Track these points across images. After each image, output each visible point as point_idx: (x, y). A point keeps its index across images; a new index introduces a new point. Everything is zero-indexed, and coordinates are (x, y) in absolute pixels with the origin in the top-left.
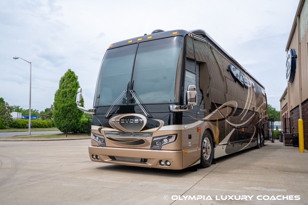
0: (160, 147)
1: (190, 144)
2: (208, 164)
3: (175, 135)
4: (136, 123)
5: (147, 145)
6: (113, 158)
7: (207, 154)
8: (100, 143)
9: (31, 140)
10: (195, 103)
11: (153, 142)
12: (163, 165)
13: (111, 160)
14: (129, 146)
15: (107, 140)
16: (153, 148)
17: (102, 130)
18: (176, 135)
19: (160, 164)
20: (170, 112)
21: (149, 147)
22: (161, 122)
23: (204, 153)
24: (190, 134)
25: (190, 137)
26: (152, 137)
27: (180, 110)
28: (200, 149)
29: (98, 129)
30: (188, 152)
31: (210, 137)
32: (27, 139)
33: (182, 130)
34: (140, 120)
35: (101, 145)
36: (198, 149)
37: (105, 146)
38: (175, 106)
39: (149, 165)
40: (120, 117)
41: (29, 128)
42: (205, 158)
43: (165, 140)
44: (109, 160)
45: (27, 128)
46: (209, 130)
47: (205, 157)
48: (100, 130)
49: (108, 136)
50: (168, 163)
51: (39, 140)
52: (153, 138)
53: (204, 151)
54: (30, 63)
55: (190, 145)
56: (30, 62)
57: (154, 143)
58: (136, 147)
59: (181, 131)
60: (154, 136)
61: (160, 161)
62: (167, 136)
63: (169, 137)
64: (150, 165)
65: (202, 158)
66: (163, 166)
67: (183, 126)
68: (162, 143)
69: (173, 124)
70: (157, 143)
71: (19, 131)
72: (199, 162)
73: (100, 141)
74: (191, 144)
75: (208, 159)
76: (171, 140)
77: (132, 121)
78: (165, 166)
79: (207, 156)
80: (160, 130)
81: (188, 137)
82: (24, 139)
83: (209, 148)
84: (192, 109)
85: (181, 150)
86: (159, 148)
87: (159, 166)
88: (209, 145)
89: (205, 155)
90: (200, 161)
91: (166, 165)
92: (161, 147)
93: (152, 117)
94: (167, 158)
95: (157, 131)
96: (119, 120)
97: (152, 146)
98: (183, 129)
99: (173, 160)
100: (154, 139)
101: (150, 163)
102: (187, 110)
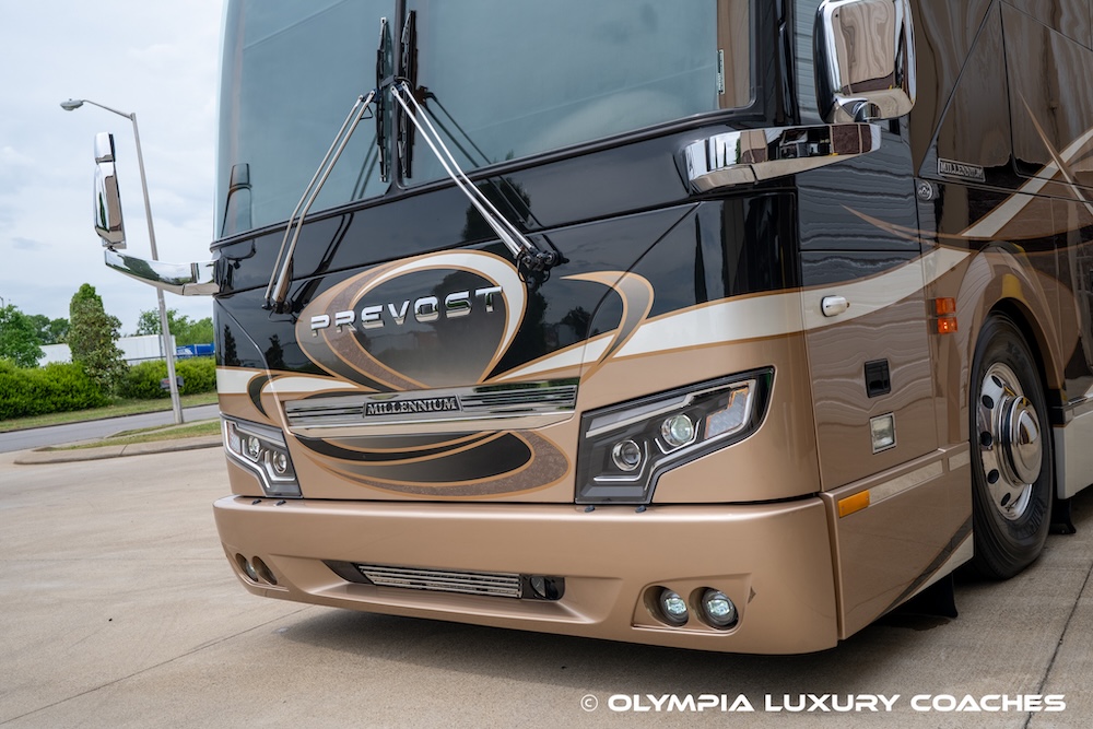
0: (641, 483)
1: (882, 434)
2: (1027, 550)
3: (753, 383)
4: (454, 320)
5: (549, 475)
6: (354, 573)
7: (1016, 477)
8: (274, 478)
9: (160, 448)
10: (897, 93)
11: (584, 445)
12: (682, 621)
13: (348, 589)
14: (434, 491)
15: (301, 454)
16: (592, 492)
17: (266, 390)
18: (763, 378)
19: (662, 614)
20: (696, 194)
21: (564, 488)
22: (633, 287)
23: (994, 475)
24: (877, 357)
25: (877, 379)
26: (575, 414)
27: (767, 170)
28: (962, 459)
29: (245, 391)
30: (873, 502)
31: (1025, 356)
32: (144, 447)
33: (802, 333)
34: (479, 292)
35: (276, 490)
36: (945, 459)
37: (299, 498)
38: (726, 142)
39: (578, 618)
40: (357, 290)
41: (173, 396)
42: (1003, 509)
43: (680, 430)
44: (331, 587)
45: (166, 395)
46: (1009, 313)
47: (1003, 503)
48: (255, 389)
49: (300, 428)
50: (720, 608)
51: (193, 444)
52: (587, 418)
53: (990, 460)
54: (132, 117)
55: (886, 441)
56: (129, 113)
57: (594, 458)
58: (478, 491)
59: (795, 342)
60: (588, 398)
61: (656, 595)
62: (688, 399)
63: (707, 398)
64: (585, 620)
65: (982, 517)
66: (680, 631)
67: (809, 297)
68: (655, 453)
69: (729, 293)
70: (617, 449)
71: (156, 409)
72: (964, 552)
73: (268, 466)
74: (890, 432)
75: (1020, 509)
76: (722, 423)
77: (427, 309)
78: (695, 625)
79: (1014, 492)
80: (626, 350)
81: (861, 382)
82: (131, 448)
83: (1025, 438)
84: (876, 144)
85: (817, 495)
86: (638, 492)
87: (657, 631)
88: (1023, 416)
89: (998, 489)
90: (969, 541)
91: (707, 618)
92: (648, 481)
93: (560, 260)
94: (703, 567)
95: (607, 365)
96: (351, 314)
97: (582, 481)
98: (813, 321)
99: (749, 583)
100: (595, 423)
101: (587, 609)
102: (834, 158)
